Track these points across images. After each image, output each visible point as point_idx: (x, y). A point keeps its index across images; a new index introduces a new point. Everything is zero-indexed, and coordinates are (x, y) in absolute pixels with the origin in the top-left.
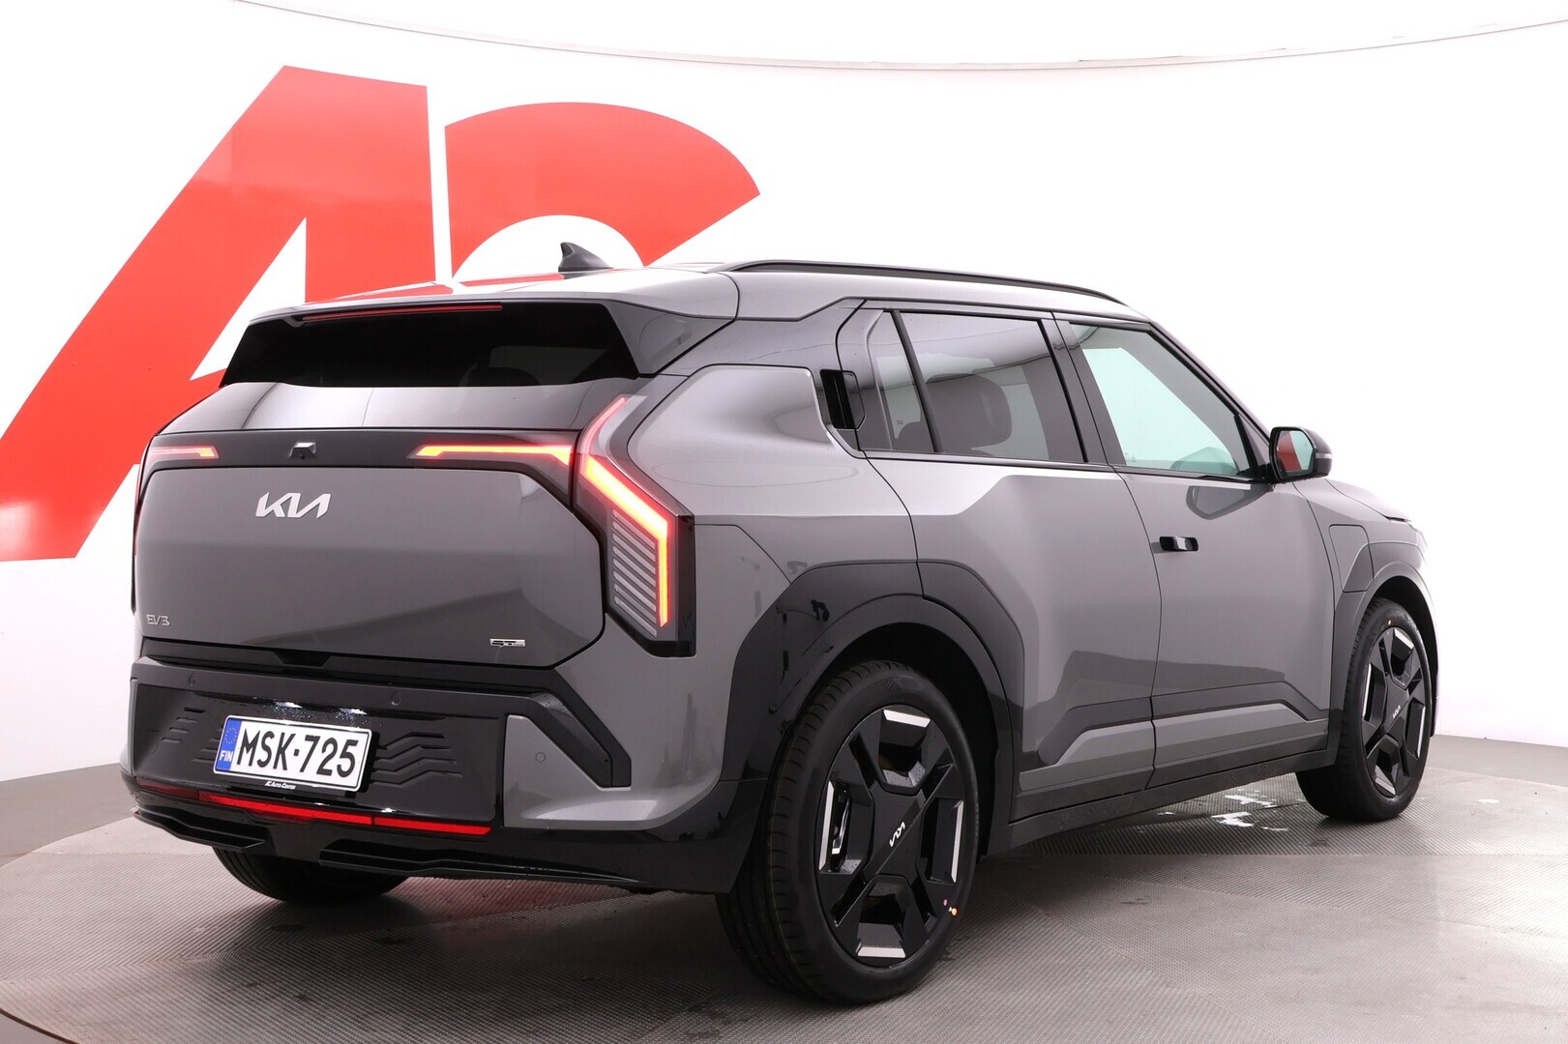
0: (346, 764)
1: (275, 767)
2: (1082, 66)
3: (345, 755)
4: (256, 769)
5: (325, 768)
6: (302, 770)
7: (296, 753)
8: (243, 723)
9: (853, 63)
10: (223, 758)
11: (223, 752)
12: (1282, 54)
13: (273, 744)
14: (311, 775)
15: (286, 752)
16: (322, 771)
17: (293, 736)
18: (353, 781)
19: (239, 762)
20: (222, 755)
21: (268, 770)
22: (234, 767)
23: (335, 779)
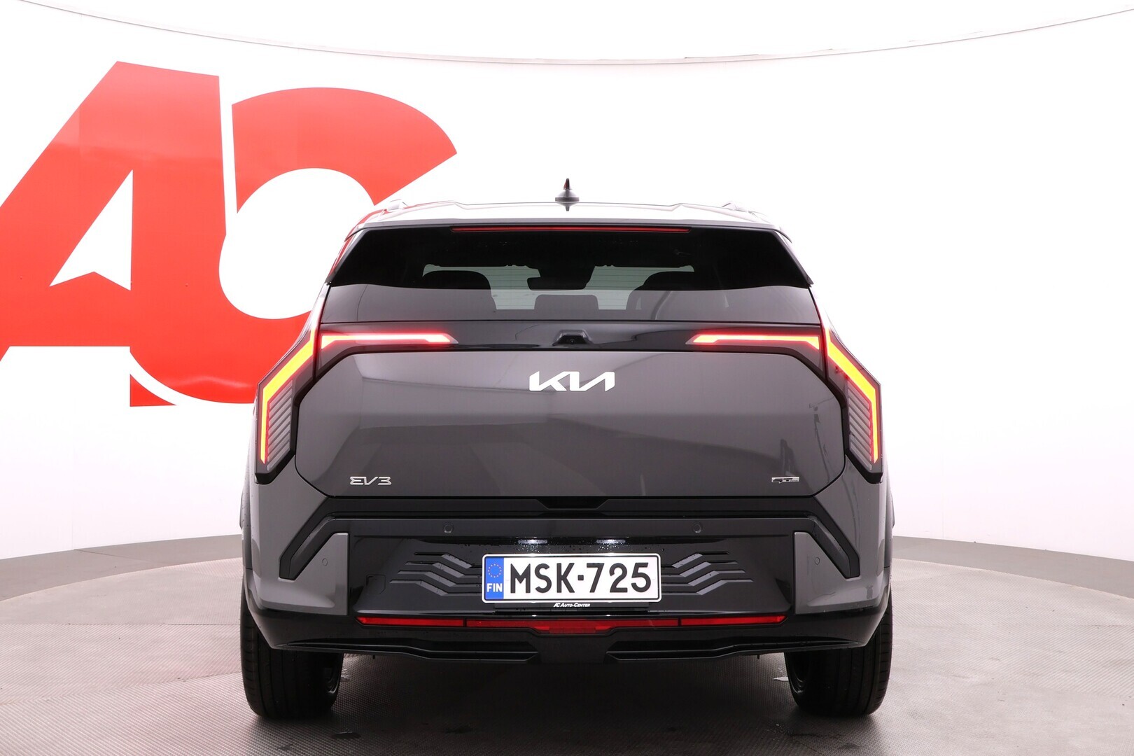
0: (641, 582)
1: (559, 590)
2: (687, 62)
3: (636, 574)
4: (534, 596)
5: (618, 586)
6: (593, 590)
7: (581, 578)
8: (505, 559)
9: (523, 60)
10: (491, 590)
11: (488, 585)
12: (830, 53)
13: (552, 574)
14: (604, 593)
15: (568, 578)
16: (614, 589)
17: (571, 565)
18: (653, 594)
19: (513, 590)
20: (488, 588)
21: (552, 594)
22: (508, 595)
23: (632, 595)
